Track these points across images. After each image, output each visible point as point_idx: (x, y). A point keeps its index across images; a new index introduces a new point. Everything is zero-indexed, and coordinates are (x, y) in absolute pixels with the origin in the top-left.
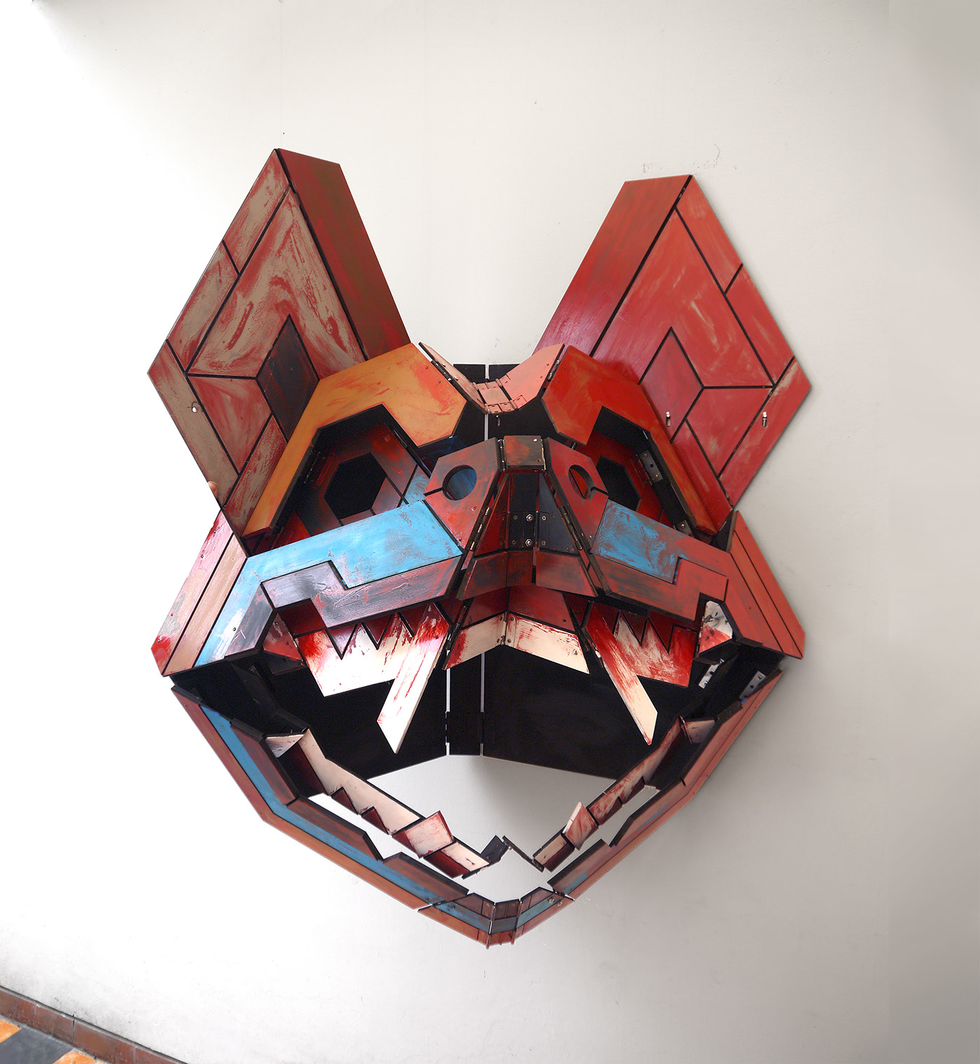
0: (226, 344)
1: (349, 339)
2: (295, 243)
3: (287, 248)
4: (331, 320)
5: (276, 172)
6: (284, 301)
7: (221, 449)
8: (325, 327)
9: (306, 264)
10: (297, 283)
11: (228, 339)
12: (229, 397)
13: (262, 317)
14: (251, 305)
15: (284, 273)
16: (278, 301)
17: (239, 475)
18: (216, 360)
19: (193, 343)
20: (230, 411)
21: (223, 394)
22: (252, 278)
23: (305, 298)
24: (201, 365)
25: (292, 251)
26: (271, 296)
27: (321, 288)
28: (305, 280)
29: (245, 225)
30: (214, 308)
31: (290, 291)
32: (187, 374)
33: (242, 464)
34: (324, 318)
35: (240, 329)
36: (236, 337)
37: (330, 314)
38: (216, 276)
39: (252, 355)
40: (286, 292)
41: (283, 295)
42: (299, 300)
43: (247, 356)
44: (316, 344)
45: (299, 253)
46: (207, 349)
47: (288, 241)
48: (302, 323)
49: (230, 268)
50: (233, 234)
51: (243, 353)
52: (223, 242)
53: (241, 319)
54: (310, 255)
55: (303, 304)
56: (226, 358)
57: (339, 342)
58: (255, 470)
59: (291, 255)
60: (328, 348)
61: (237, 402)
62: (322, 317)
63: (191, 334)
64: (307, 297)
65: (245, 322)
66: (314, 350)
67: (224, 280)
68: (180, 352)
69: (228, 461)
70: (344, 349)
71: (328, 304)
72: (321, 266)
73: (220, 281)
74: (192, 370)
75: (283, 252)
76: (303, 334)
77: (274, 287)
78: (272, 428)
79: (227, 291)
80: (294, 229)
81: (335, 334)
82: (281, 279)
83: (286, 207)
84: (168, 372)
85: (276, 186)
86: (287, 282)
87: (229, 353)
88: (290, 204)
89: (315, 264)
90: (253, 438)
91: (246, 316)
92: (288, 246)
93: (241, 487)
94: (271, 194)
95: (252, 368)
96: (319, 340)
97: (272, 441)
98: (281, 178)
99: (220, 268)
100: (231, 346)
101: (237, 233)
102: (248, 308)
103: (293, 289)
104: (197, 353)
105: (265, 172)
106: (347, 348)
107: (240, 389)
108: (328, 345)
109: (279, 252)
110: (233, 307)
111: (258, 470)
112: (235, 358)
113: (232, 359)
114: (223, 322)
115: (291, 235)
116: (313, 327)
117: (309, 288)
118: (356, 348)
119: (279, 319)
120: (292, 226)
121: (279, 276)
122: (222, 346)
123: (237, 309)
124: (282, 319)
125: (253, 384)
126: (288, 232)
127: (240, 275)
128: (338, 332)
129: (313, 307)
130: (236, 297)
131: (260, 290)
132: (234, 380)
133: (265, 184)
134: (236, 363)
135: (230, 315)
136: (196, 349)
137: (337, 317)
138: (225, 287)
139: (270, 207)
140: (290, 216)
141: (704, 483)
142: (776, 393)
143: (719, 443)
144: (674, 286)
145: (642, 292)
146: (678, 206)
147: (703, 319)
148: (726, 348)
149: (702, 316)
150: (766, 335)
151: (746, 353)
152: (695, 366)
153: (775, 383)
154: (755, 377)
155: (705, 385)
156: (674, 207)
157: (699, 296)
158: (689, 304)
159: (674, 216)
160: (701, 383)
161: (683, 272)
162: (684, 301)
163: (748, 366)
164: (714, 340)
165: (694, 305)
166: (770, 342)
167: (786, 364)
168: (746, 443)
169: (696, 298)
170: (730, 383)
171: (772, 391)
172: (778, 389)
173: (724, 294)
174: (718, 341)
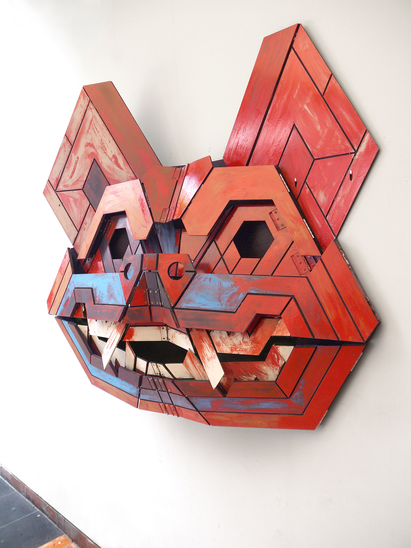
0: (69, 176)
1: (124, 163)
2: (95, 125)
3: (91, 129)
4: (114, 156)
5: (84, 97)
6: (92, 153)
7: (70, 220)
8: (111, 160)
9: (100, 133)
10: (97, 143)
11: (70, 174)
12: (72, 199)
13: (83, 162)
14: (78, 158)
15: (91, 140)
16: (89, 153)
17: (78, 231)
18: (66, 184)
19: (57, 178)
20: (73, 204)
21: (70, 198)
22: (78, 146)
23: (101, 149)
24: (61, 187)
25: (93, 129)
26: (86, 152)
27: (108, 142)
28: (100, 141)
29: (73, 124)
30: (64, 163)
31: (94, 148)
32: (55, 191)
33: (79, 227)
34: (111, 156)
35: (74, 169)
36: (73, 173)
37: (113, 153)
38: (63, 149)
39: (80, 179)
40: (92, 149)
41: (91, 150)
42: (98, 151)
43: (78, 180)
44: (108, 169)
45: (96, 129)
46: (62, 180)
47: (91, 125)
48: (100, 161)
49: (69, 144)
50: (68, 129)
51: (76, 179)
52: (65, 135)
53: (74, 165)
54: (102, 128)
55: (100, 152)
56: (70, 182)
57: (119, 166)
58: (85, 229)
59: (93, 131)
60: (113, 170)
61: (75, 200)
62: (109, 156)
63: (56, 175)
64: (102, 148)
65: (76, 166)
66: (107, 172)
67: (66, 150)
68: (53, 183)
69: (74, 226)
70: (121, 169)
71: (112, 149)
72: (107, 132)
73: (65, 151)
74: (58, 190)
75: (90, 131)
76: (101, 165)
77: (87, 148)
78: (91, 210)
79: (68, 154)
80: (93, 119)
81: (117, 163)
82: (89, 143)
83: (89, 111)
84: (49, 192)
85: (84, 103)
86: (92, 144)
87: (71, 180)
88: (91, 108)
89: (104, 132)
90: (83, 216)
91: (76, 163)
92: (91, 128)
93: (79, 237)
94: (82, 107)
95: (80, 185)
96: (109, 167)
97: (91, 216)
98: (86, 99)
99: (64, 145)
100: (71, 177)
101: (70, 129)
102: (77, 159)
103: (95, 146)
104: (59, 182)
105: (80, 98)
106: (123, 168)
107: (76, 195)
108: (113, 169)
109: (88, 131)
110: (71, 160)
111: (86, 229)
112: (73, 182)
113: (72, 183)
114: (67, 168)
115: (92, 122)
116: (105, 162)
117: (102, 143)
118: (128, 167)
119: (90, 161)
120: (93, 118)
121: (89, 142)
122: (68, 178)
123: (72, 161)
124: (91, 161)
125: (81, 192)
126: (91, 122)
127: (72, 146)
128: (118, 161)
129: (105, 152)
130: (72, 156)
131: (81, 150)
132: (73, 191)
133: (80, 103)
134: (74, 184)
135: (70, 164)
136: (58, 181)
137: (117, 154)
138: (67, 153)
139: (82, 113)
140: (92, 113)
141: (318, 222)
142: (357, 157)
143: (325, 195)
144: (295, 96)
145: (277, 105)
146: (294, 46)
147: (311, 115)
148: (326, 131)
149: (310, 113)
150: (348, 118)
151: (338, 133)
152: (308, 146)
153: (356, 149)
154: (344, 147)
155: (315, 158)
156: (291, 47)
157: (308, 100)
158: (303, 106)
159: (292, 52)
160: (313, 157)
161: (299, 87)
162: (300, 106)
163: (339, 141)
164: (319, 128)
165: (306, 107)
166: (351, 123)
167: (362, 136)
168: (341, 193)
169: (307, 102)
170: (329, 155)
171: (355, 155)
172: (358, 154)
173: (322, 96)
174: (321, 128)
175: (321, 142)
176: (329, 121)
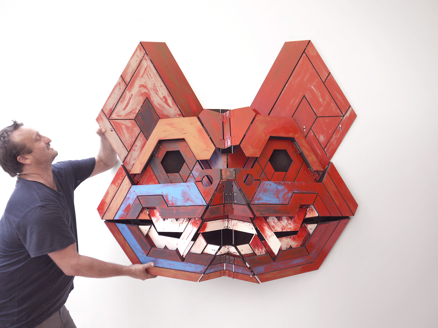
0: (123, 109)
1: (172, 103)
2: (149, 72)
3: (145, 74)
4: (164, 97)
5: (140, 50)
6: (145, 92)
7: (122, 143)
8: (162, 100)
9: (153, 79)
10: (150, 86)
11: (124, 107)
12: (124, 126)
13: (136, 98)
14: (132, 95)
15: (144, 83)
16: (142, 93)
17: (129, 152)
18: (119, 114)
19: (111, 109)
20: (125, 131)
21: (122, 125)
22: (132, 86)
23: (153, 91)
24: (114, 116)
25: (148, 75)
26: (139, 91)
27: (159, 86)
28: (153, 84)
29: (129, 69)
30: (118, 97)
31: (147, 89)
32: (109, 119)
33: (130, 148)
34: (162, 97)
35: (128, 103)
36: (126, 106)
37: (164, 95)
38: (118, 87)
39: (133, 112)
40: (145, 89)
41: (145, 90)
42: (151, 92)
43: (131, 112)
44: (158, 106)
45: (150, 75)
46: (116, 111)
47: (146, 72)
48: (152, 99)
49: (124, 83)
50: (124, 72)
51: (129, 111)
52: (121, 76)
53: (128, 100)
54: (155, 75)
55: (152, 94)
56: (123, 113)
57: (168, 105)
58: (135, 150)
59: (147, 76)
60: (163, 107)
61: (127, 128)
62: (160, 96)
63: (110, 106)
64: (154, 90)
65: (130, 101)
66: (157, 108)
67: (121, 88)
68: (106, 112)
69: (124, 148)
70: (170, 107)
71: (163, 91)
72: (159, 79)
73: (120, 88)
74: (111, 118)
75: (144, 76)
76: (153, 103)
77: (140, 88)
78: (141, 136)
79: (122, 91)
80: (148, 67)
81: (166, 102)
82: (143, 85)
83: (144, 61)
84: (102, 119)
85: (141, 54)
86: (146, 86)
87: (124, 111)
88: (146, 59)
89: (157, 78)
90: (134, 140)
91: (130, 99)
92: (146, 73)
93: (129, 156)
94: (138, 57)
95: (133, 116)
96: (160, 105)
97: (141, 141)
98: (142, 51)
99: (120, 84)
100: (124, 109)
101: (126, 72)
102: (131, 96)
103: (148, 88)
104: (112, 112)
105: (136, 50)
106: (172, 107)
107: (128, 123)
108: (163, 106)
109: (142, 76)
110: (125, 96)
111: (136, 151)
112: (126, 113)
113: (125, 114)
114: (121, 102)
115: (147, 70)
116: (156, 100)
117: (155, 87)
118: (176, 106)
119: (143, 99)
120: (147, 67)
121: (142, 84)
122: (121, 110)
123: (126, 97)
124: (144, 99)
125: (133, 121)
126: (146, 69)
127: (127, 85)
128: (167, 101)
129: (157, 94)
130: (126, 93)
131: (135, 89)
132: (126, 120)
133: (136, 54)
134: (126, 115)
135: (124, 99)
136: (112, 111)
137: (167, 96)
138: (122, 90)
139: (138, 62)
140: (147, 63)
141: (319, 152)
142: (344, 118)
143: (324, 137)
144: (305, 80)
145: (293, 82)
146: (305, 51)
147: (316, 92)
148: (325, 102)
149: (316, 91)
150: (340, 98)
151: (333, 104)
152: (314, 109)
153: (344, 114)
154: (336, 113)
155: (318, 116)
156: (304, 52)
157: (314, 84)
158: (311, 87)
159: (304, 55)
160: (316, 115)
161: (308, 75)
162: (309, 86)
163: (334, 109)
164: (321, 100)
165: (313, 87)
166: (341, 100)
167: (347, 108)
168: (334, 136)
169: (313, 84)
170: (327, 115)
171: (343, 118)
172: (345, 117)
173: (324, 83)
174: (322, 100)
175: (322, 108)
176: (328, 97)
